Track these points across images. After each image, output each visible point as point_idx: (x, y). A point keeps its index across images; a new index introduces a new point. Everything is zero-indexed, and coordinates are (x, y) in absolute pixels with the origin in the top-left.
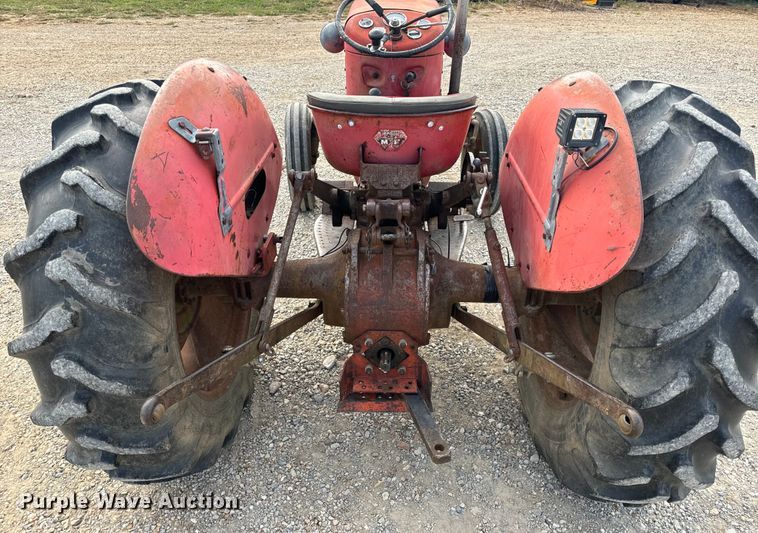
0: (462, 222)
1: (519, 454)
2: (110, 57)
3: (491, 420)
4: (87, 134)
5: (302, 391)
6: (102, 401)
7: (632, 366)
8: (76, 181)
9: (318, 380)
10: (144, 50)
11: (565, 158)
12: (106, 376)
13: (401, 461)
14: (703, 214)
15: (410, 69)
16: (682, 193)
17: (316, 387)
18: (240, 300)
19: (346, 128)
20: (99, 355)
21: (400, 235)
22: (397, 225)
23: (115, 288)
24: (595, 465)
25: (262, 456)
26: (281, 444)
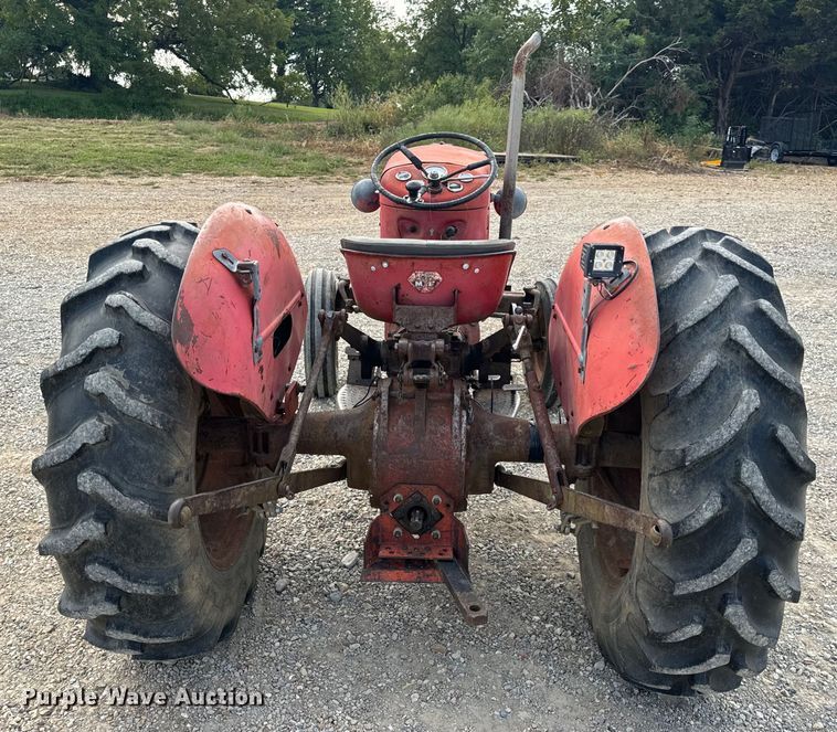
0: (513, 392)
1: (581, 661)
2: (71, 222)
3: (548, 626)
4: (130, 263)
5: (315, 590)
6: (119, 525)
7: (668, 494)
8: (120, 303)
9: (334, 578)
10: (115, 214)
11: (590, 288)
12: (130, 494)
13: (435, 664)
14: (725, 339)
15: (451, 222)
16: (703, 320)
17: (332, 585)
18: (255, 454)
19: (380, 270)
20: (125, 473)
21: (433, 374)
22: (431, 364)
23: (148, 404)
24: (647, 622)
25: (266, 654)
26: (290, 643)
